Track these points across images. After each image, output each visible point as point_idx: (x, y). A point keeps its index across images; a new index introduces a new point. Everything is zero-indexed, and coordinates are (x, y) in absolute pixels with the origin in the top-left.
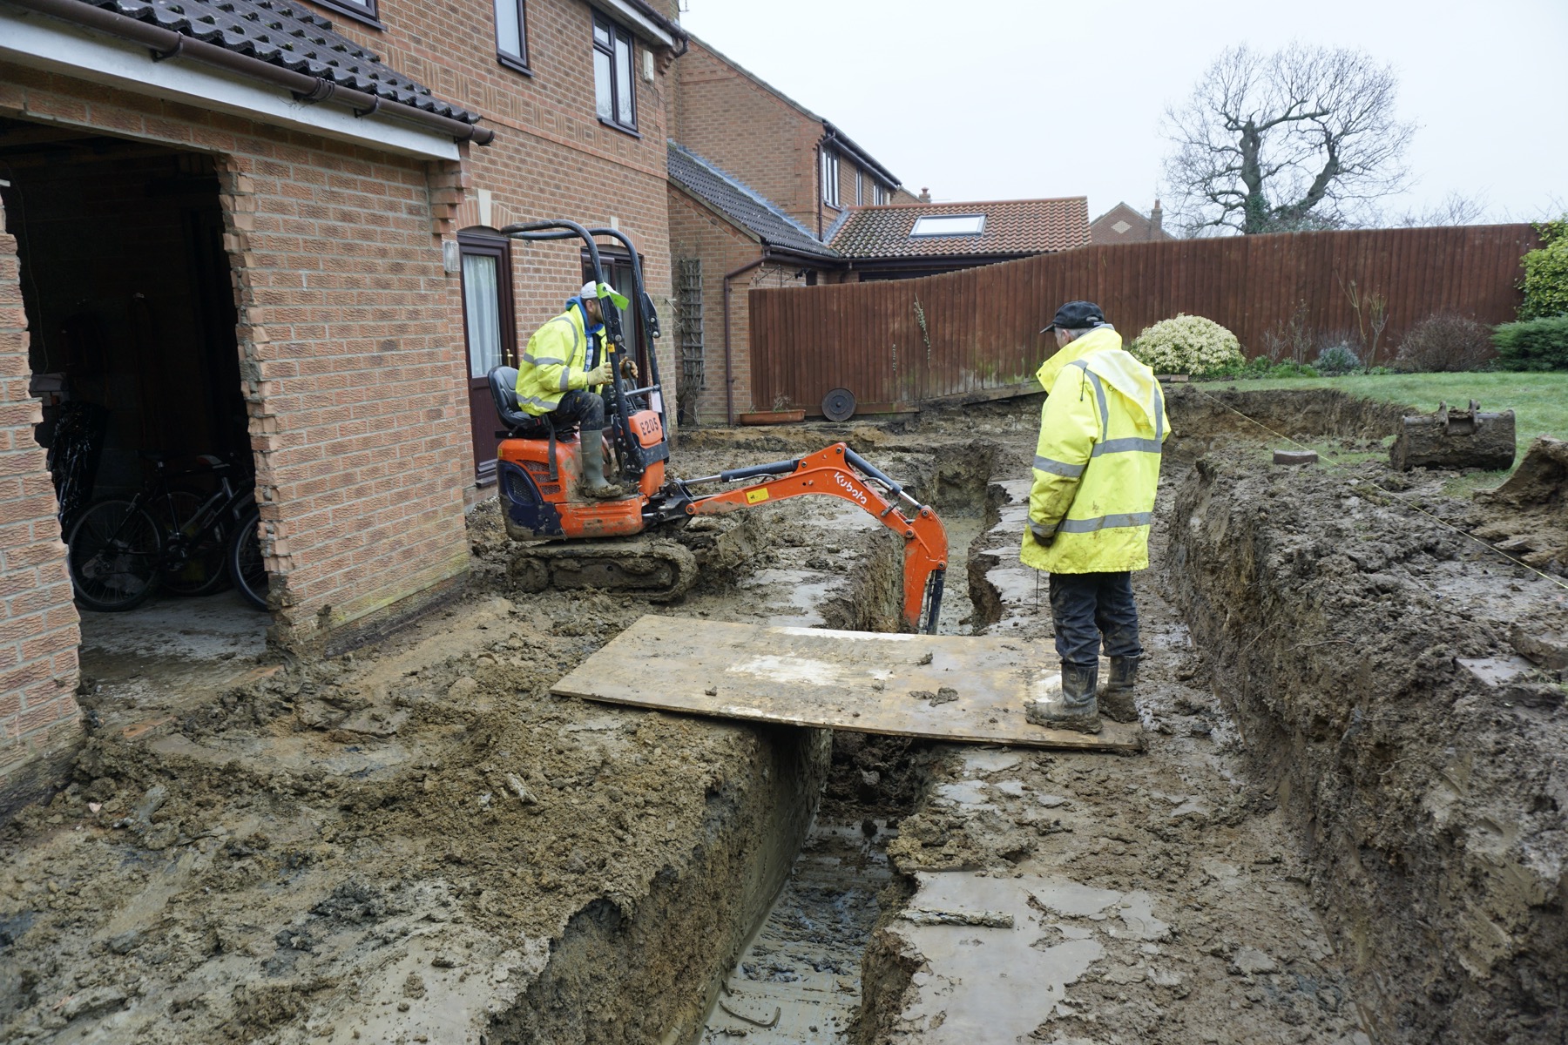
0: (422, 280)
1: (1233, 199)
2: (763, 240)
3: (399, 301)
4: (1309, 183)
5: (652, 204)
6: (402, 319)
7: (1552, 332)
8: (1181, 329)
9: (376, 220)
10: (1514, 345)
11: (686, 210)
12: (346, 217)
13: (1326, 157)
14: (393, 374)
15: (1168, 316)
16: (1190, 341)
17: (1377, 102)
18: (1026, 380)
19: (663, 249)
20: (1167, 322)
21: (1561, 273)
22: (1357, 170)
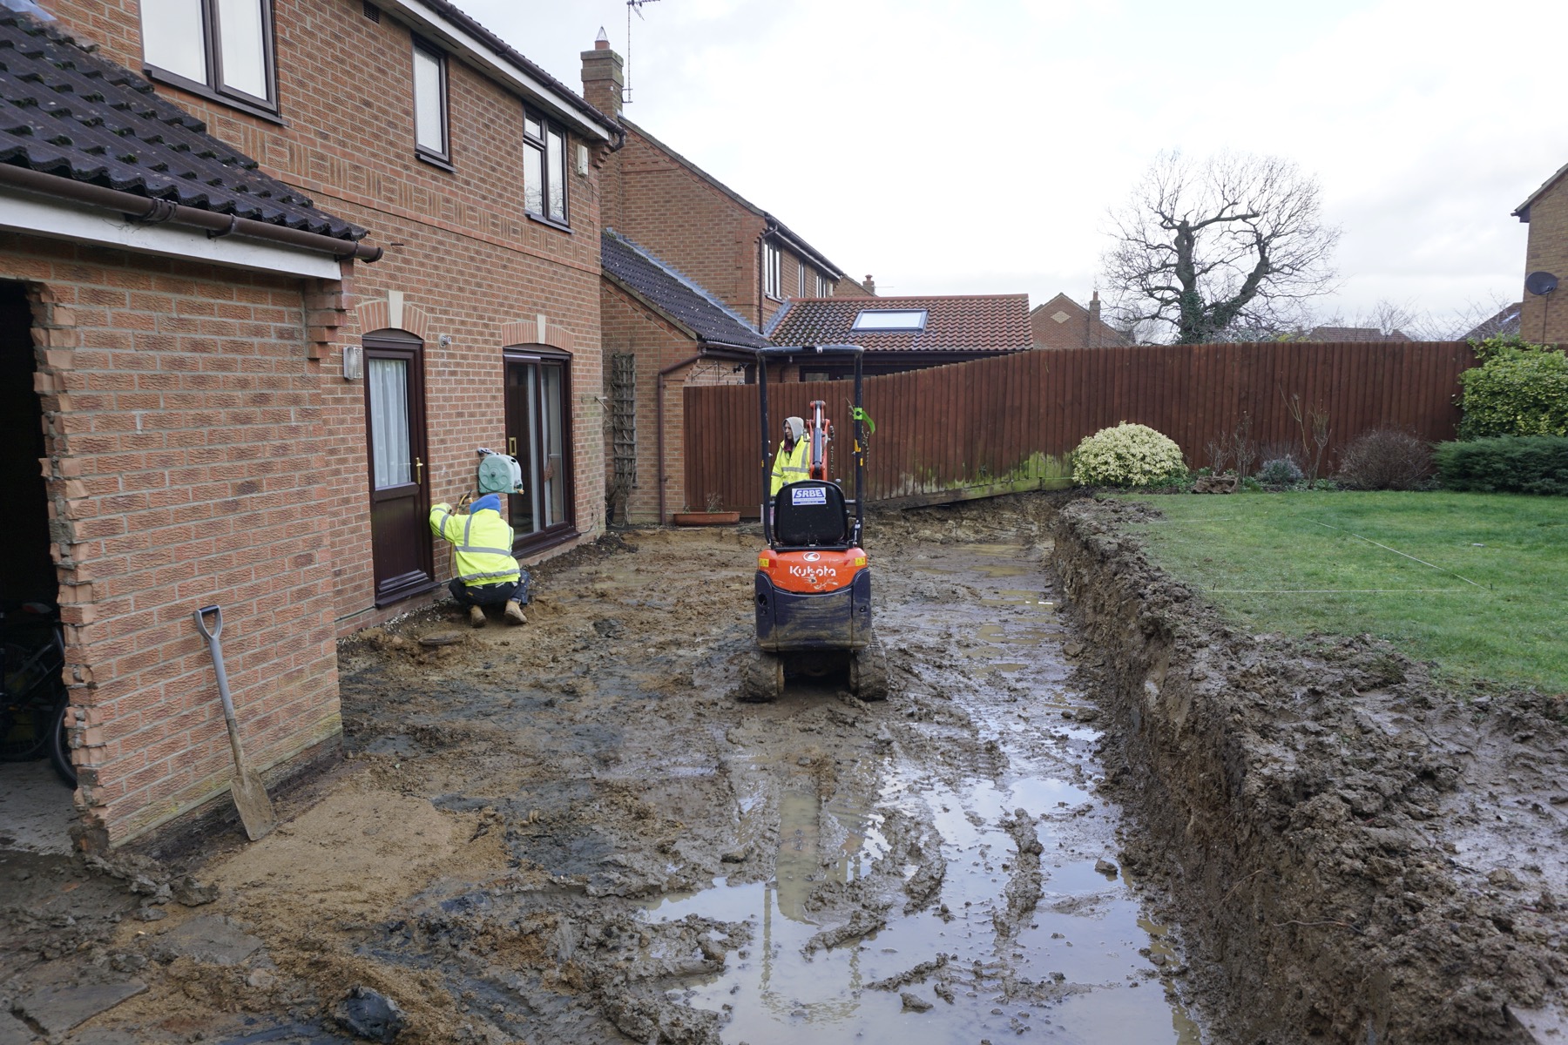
0: (293, 411)
1: (1169, 295)
2: (699, 337)
3: (263, 436)
4: (1241, 281)
5: (583, 300)
6: (265, 456)
7: (1492, 454)
8: (1123, 438)
9: (237, 347)
10: (1456, 466)
11: (621, 304)
12: (197, 346)
13: (1257, 258)
14: (253, 519)
15: (1110, 425)
16: (1132, 451)
17: (1305, 206)
18: (967, 485)
19: (594, 346)
20: (1109, 430)
21: (1499, 393)
22: (1287, 270)
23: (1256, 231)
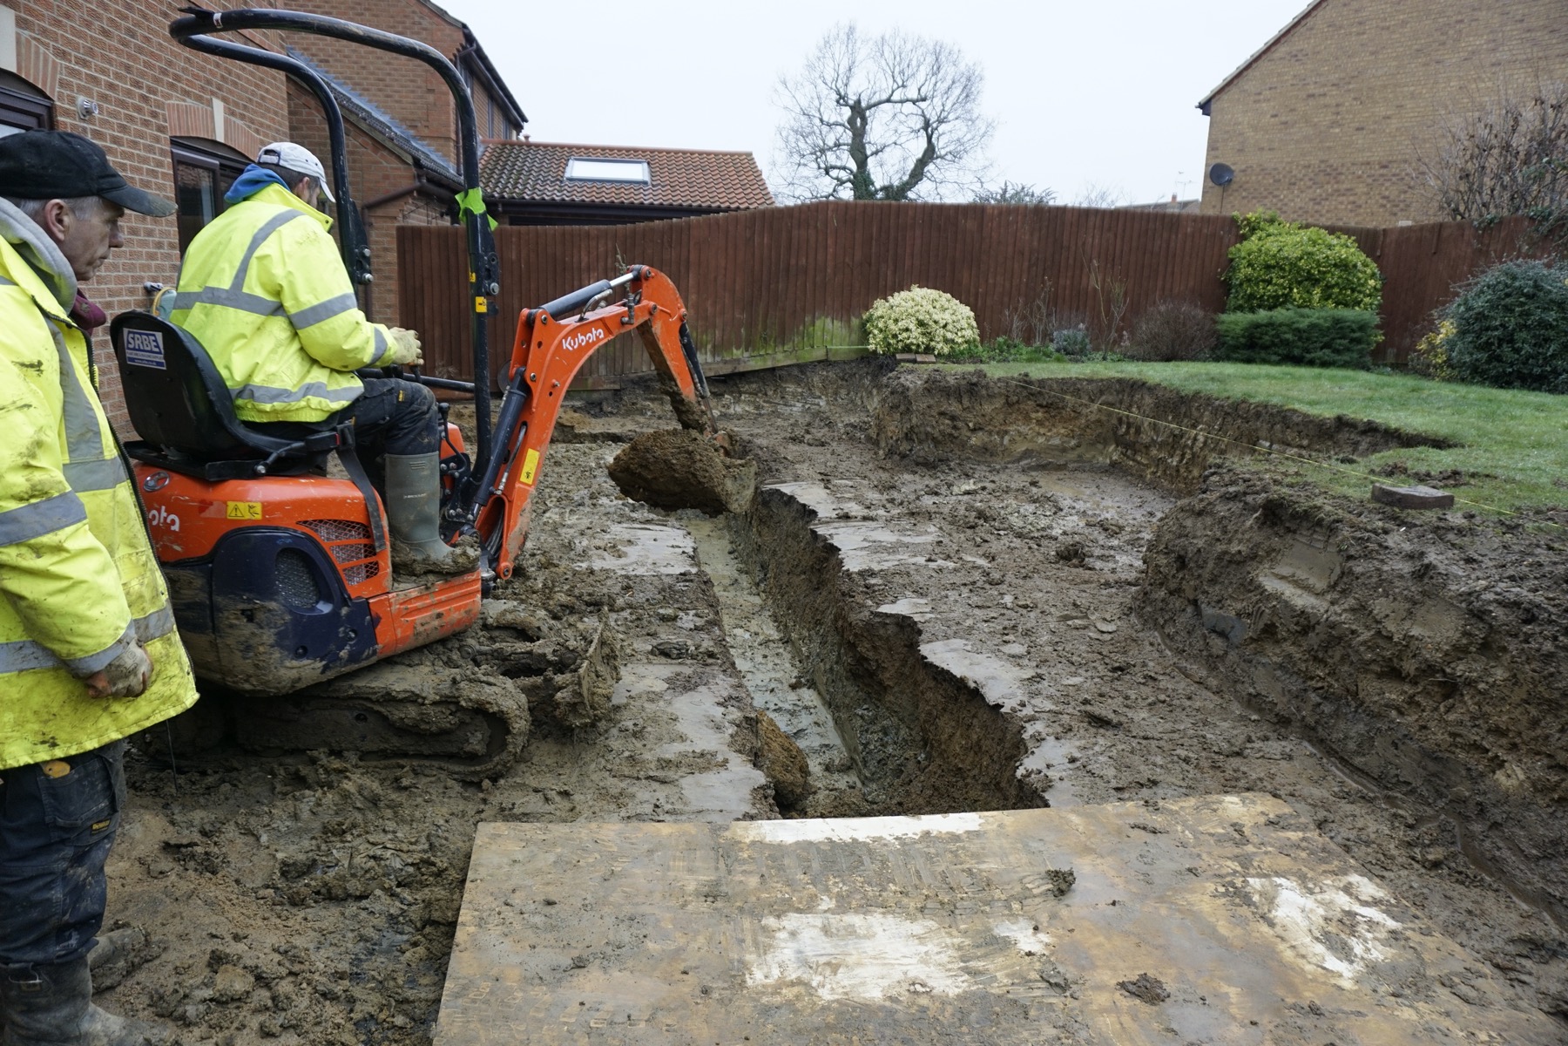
1: (844, 175)
2: (417, 162)
4: (911, 165)
8: (924, 303)
11: (305, 111)
13: (923, 144)
15: (900, 289)
16: (935, 317)
20: (904, 294)
21: (1274, 267)
22: (949, 157)
23: (924, 116)
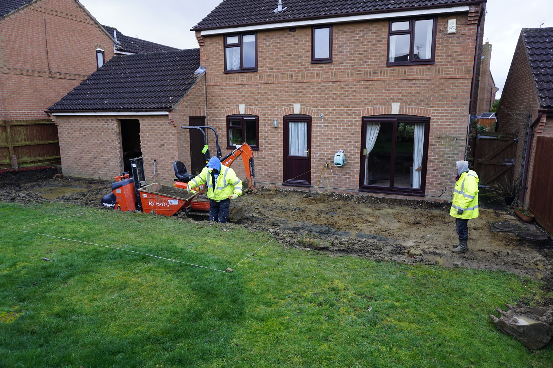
0: (171, 135)
3: (165, 138)
6: (166, 141)
9: (161, 125)
12: (155, 125)
14: (163, 150)
